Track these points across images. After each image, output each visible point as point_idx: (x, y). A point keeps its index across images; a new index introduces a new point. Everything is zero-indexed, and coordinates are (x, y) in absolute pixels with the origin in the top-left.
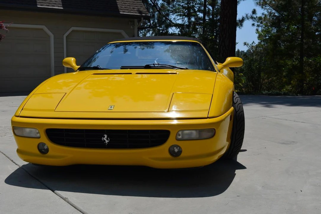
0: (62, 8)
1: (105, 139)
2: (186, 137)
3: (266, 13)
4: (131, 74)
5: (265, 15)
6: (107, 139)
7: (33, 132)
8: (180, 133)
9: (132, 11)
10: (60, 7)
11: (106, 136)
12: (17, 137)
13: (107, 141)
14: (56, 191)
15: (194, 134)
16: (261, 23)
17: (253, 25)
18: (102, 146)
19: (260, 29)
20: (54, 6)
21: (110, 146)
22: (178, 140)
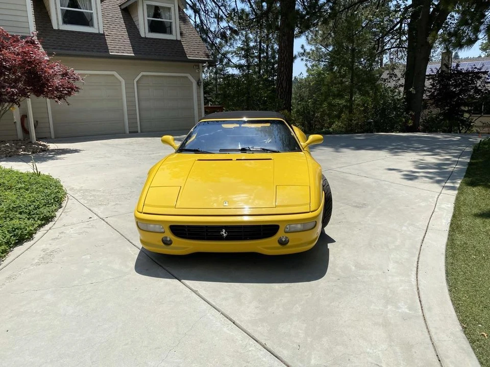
0: (133, 55)
1: (223, 232)
2: (292, 230)
3: (313, 48)
4: (232, 160)
5: (313, 51)
6: (225, 233)
7: (157, 228)
8: (288, 226)
9: (197, 56)
10: (130, 53)
11: (224, 230)
12: (141, 231)
13: (225, 235)
14: (183, 281)
15: (299, 226)
16: (310, 58)
17: (302, 59)
18: (221, 238)
19: (309, 64)
20: (123, 53)
21: (228, 239)
22: (286, 232)
